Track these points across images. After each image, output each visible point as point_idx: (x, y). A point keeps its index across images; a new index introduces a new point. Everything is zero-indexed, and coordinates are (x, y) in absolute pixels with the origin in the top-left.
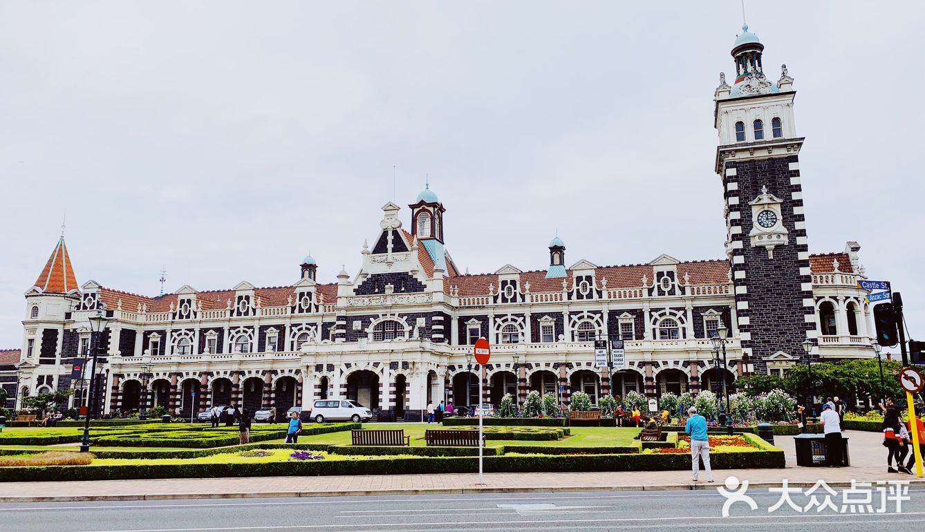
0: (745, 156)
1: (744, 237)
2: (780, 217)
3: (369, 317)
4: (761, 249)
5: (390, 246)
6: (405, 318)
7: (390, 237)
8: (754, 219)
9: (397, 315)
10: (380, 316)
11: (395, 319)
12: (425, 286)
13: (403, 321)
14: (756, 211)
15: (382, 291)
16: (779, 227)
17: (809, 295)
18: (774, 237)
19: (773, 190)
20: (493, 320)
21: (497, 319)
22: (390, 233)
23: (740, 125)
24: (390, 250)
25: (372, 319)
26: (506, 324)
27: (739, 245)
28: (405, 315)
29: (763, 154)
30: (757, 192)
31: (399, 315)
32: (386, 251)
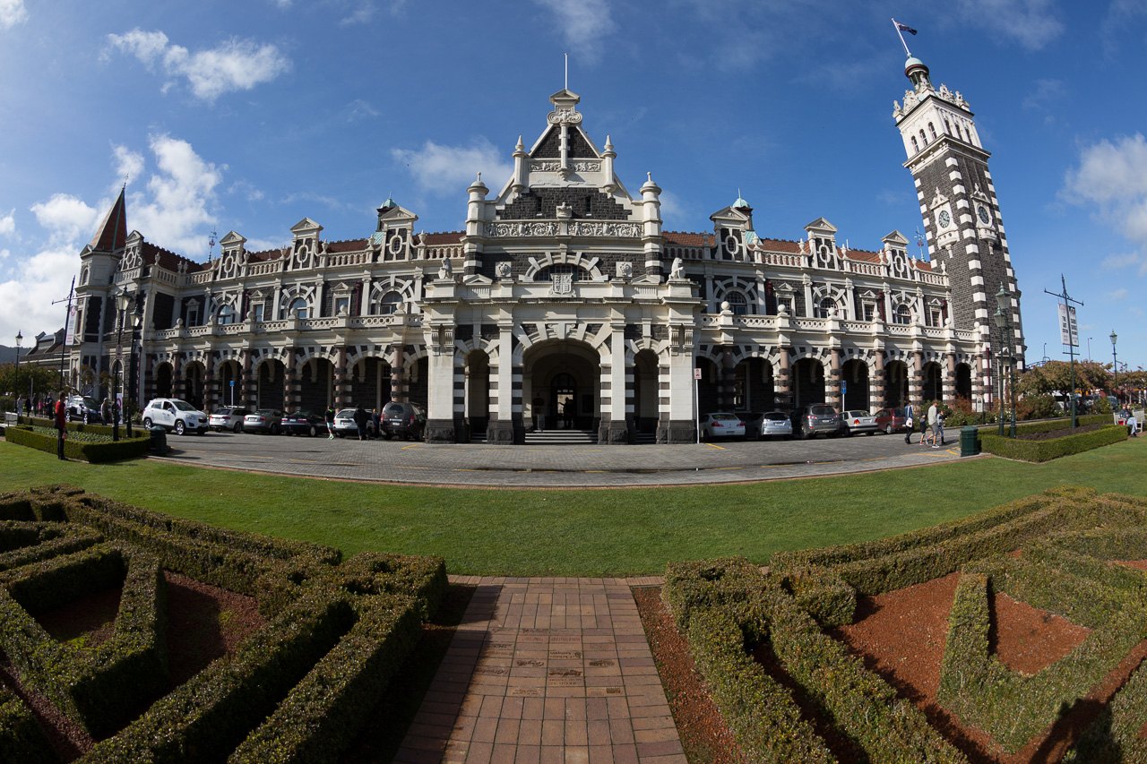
1: (974, 227)
3: (527, 255)
4: (985, 243)
5: (563, 148)
6: (596, 260)
7: (563, 136)
8: (976, 212)
9: (579, 254)
10: (548, 254)
11: (575, 261)
12: (630, 212)
13: (589, 265)
15: (551, 214)
16: (991, 224)
18: (993, 234)
19: (981, 189)
20: (711, 282)
21: (718, 282)
22: (564, 130)
24: (563, 154)
25: (532, 260)
26: (730, 290)
28: (595, 255)
31: (584, 256)
32: (558, 154)
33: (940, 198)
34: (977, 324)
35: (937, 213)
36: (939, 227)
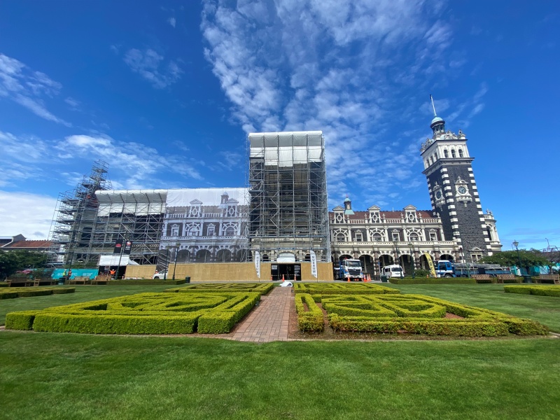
0: (450, 164)
1: (453, 197)
2: (468, 190)
4: (462, 202)
8: (457, 190)
14: (457, 187)
16: (467, 193)
17: (483, 223)
18: (467, 198)
19: (462, 178)
21: (334, 231)
23: (446, 151)
26: (339, 233)
27: (451, 200)
29: (458, 164)
30: (456, 179)
33: (437, 186)
34: (454, 238)
35: (436, 193)
36: (436, 198)
